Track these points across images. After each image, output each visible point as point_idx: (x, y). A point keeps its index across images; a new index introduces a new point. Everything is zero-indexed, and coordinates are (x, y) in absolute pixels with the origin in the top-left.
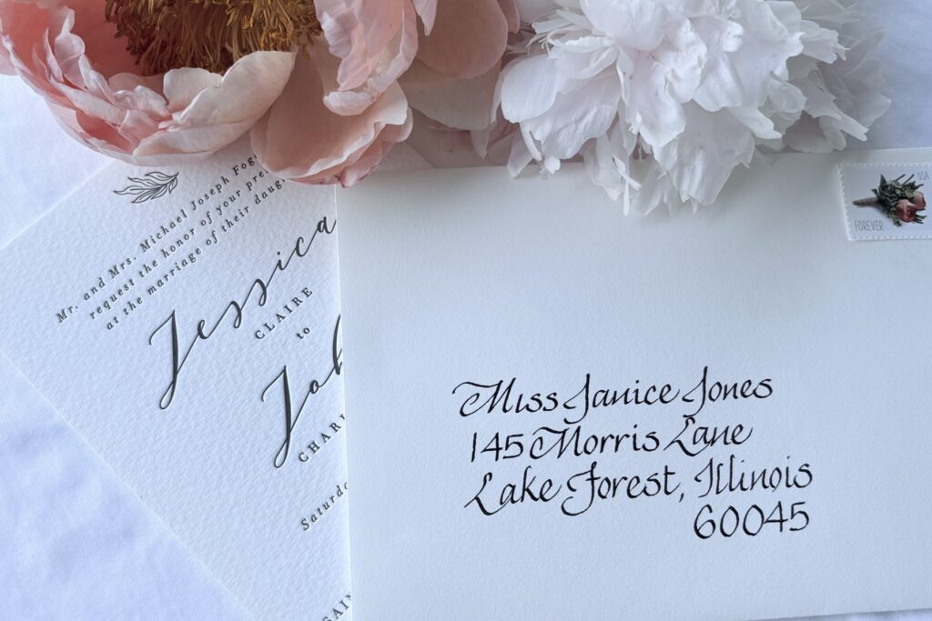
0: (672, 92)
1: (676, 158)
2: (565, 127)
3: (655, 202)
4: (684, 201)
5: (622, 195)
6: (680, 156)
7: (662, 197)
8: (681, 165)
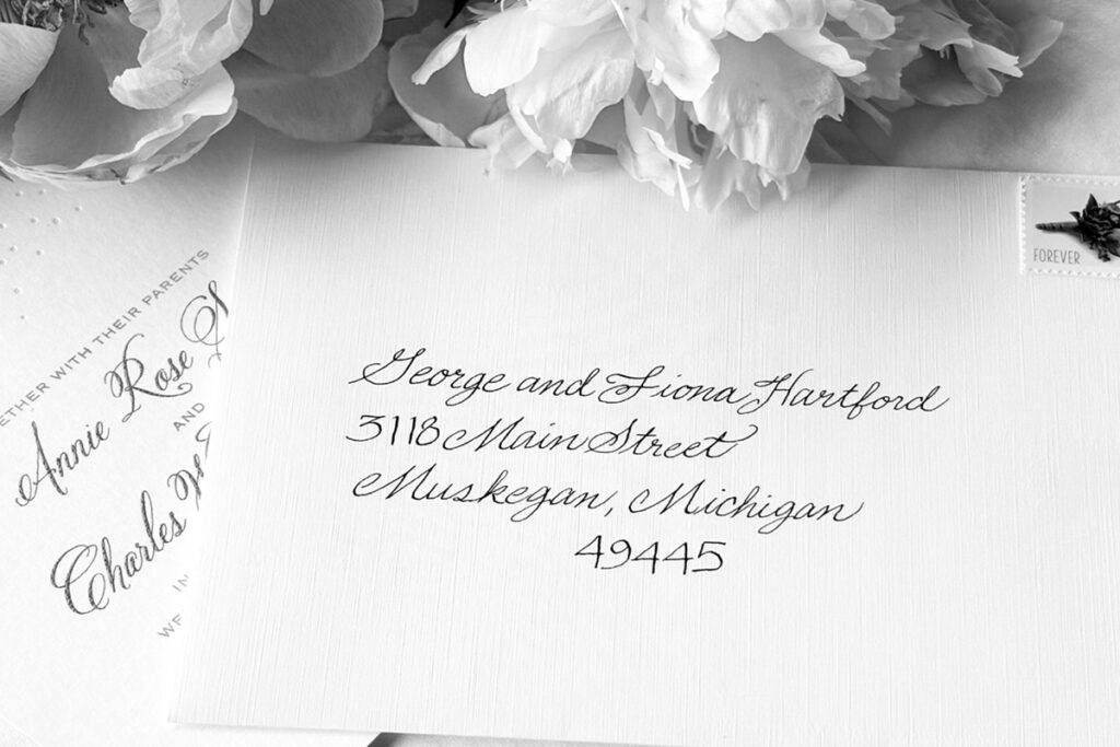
0: (695, 24)
1: (728, 117)
2: (564, 93)
3: (727, 193)
4: (765, 185)
5: (677, 185)
6: (733, 115)
7: (734, 185)
8: (737, 126)
